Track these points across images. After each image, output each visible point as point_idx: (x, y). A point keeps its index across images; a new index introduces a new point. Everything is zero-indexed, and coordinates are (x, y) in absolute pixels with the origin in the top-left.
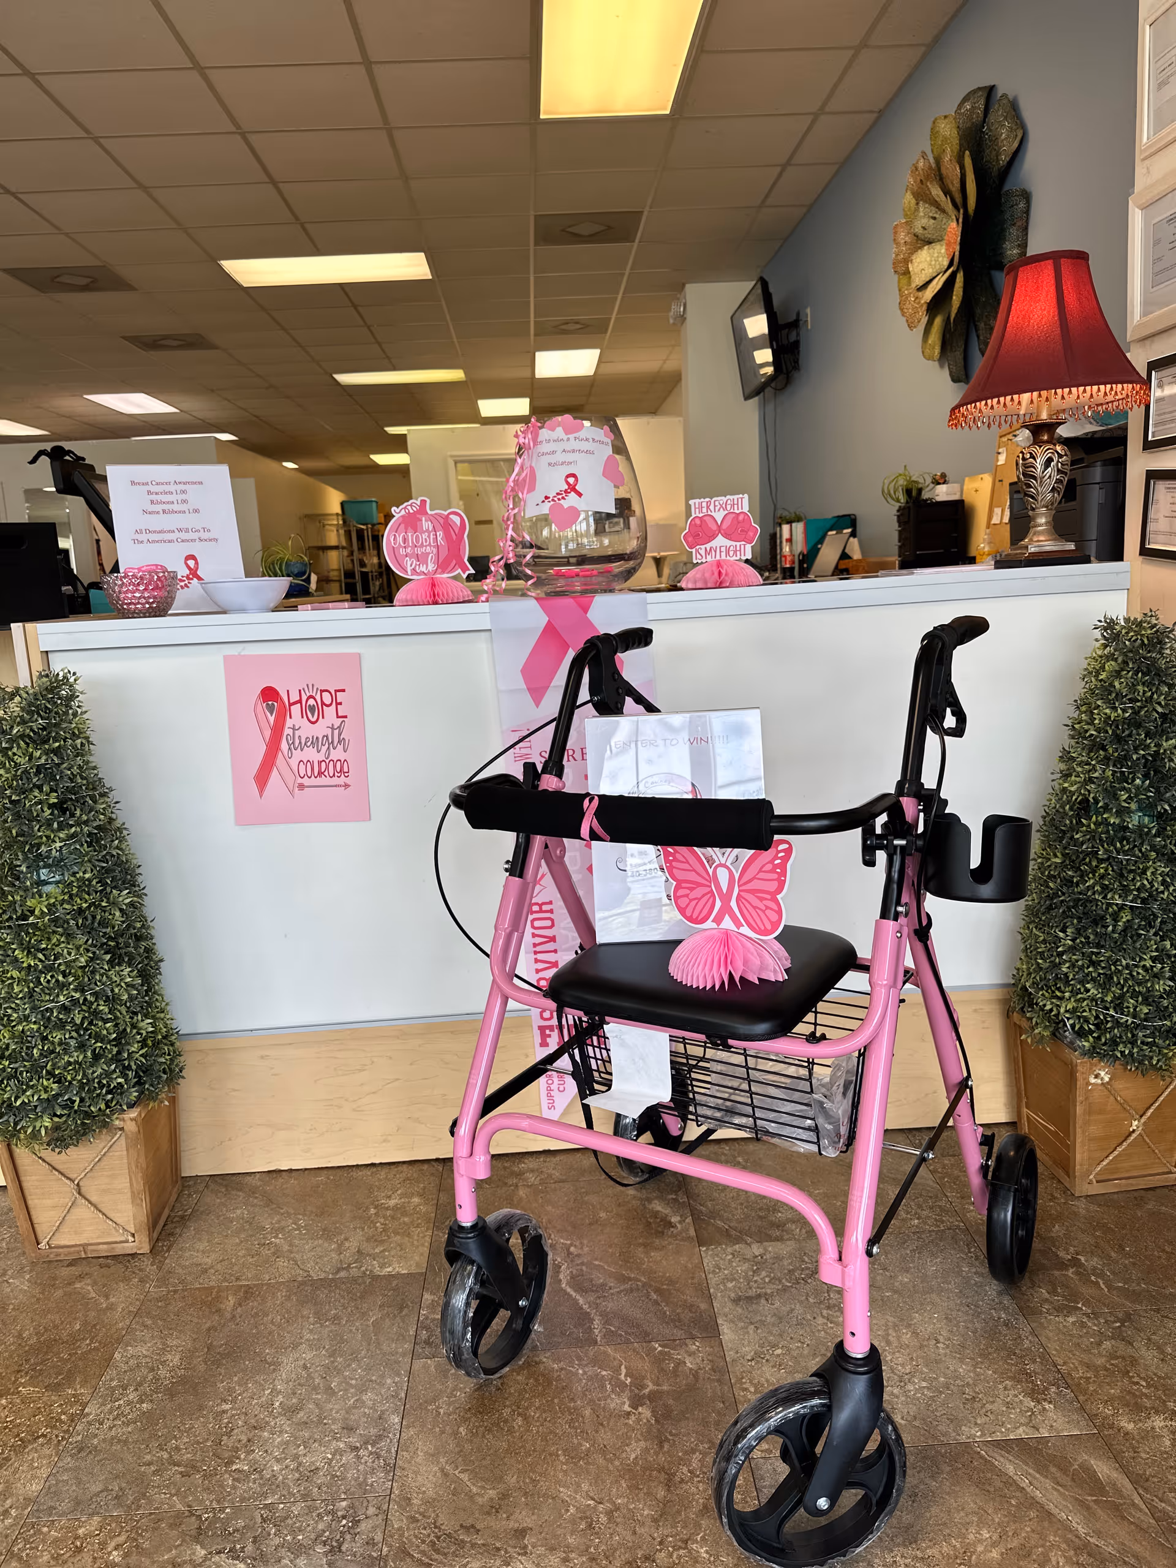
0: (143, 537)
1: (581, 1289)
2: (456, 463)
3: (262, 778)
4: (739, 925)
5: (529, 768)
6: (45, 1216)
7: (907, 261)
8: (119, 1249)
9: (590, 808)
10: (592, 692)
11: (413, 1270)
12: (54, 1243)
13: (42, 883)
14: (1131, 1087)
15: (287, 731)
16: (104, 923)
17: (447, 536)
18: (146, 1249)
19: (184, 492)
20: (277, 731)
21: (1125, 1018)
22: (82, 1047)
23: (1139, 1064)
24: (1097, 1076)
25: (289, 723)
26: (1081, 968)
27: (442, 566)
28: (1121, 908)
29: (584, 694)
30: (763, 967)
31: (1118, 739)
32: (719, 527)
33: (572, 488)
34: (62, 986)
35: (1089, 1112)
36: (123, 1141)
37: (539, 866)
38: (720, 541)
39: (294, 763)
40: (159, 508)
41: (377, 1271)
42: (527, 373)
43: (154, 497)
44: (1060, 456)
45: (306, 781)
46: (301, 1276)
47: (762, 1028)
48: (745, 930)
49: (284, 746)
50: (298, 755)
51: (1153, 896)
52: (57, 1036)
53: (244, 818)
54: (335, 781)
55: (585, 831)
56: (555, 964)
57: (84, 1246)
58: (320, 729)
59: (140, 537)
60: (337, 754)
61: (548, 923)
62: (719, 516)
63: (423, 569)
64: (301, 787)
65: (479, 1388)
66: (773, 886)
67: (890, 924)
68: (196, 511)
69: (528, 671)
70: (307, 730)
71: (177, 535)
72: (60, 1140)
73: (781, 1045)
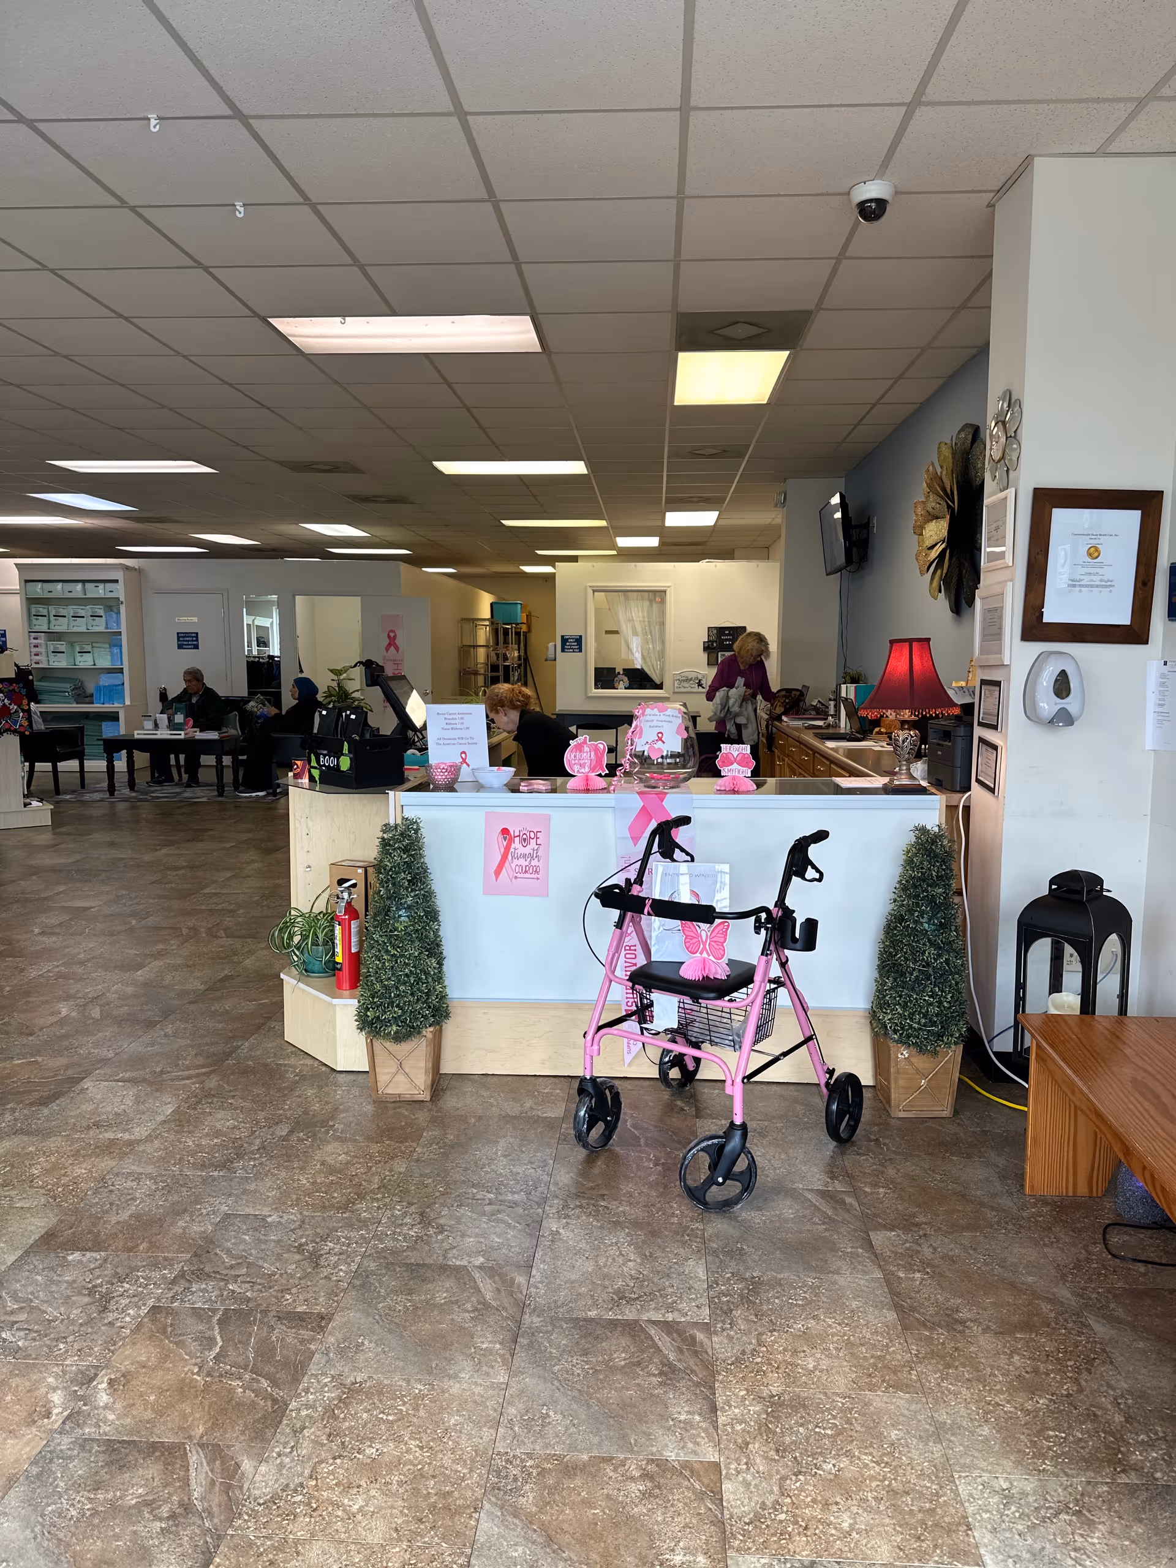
0: (441, 742)
1: (635, 1128)
2: (594, 591)
3: (498, 872)
4: (709, 955)
5: (628, 880)
6: (383, 1077)
7: (922, 528)
8: (417, 1098)
9: (648, 903)
10: (659, 847)
11: (557, 1116)
12: (385, 1092)
13: (400, 916)
14: (921, 1062)
15: (512, 850)
16: (426, 937)
17: (596, 754)
18: (428, 1099)
19: (462, 718)
20: (507, 849)
21: (914, 1025)
22: (412, 994)
23: (920, 1048)
24: (902, 1054)
25: (513, 846)
26: (895, 998)
27: (592, 770)
28: (914, 969)
29: (655, 848)
30: (716, 973)
31: (915, 887)
32: (735, 759)
33: (660, 739)
34: (407, 965)
35: (898, 1072)
36: (424, 1043)
37: (628, 926)
38: (735, 766)
39: (513, 866)
40: (449, 727)
41: (540, 1114)
42: (659, 523)
43: (448, 721)
44: (912, 737)
45: (518, 875)
46: (504, 1114)
47: (712, 995)
48: (711, 958)
49: (510, 857)
50: (516, 861)
51: (928, 964)
52: (402, 988)
53: (488, 891)
54: (533, 876)
55: (646, 911)
56: (635, 965)
57: (399, 1095)
58: (528, 850)
59: (440, 742)
60: (535, 863)
61: (633, 956)
62: (735, 754)
63: (583, 770)
64: (516, 878)
65: (588, 1155)
66: (722, 940)
67: (764, 958)
68: (468, 728)
69: (631, 829)
70: (521, 850)
71: (458, 741)
72: (398, 1038)
73: (719, 1003)
